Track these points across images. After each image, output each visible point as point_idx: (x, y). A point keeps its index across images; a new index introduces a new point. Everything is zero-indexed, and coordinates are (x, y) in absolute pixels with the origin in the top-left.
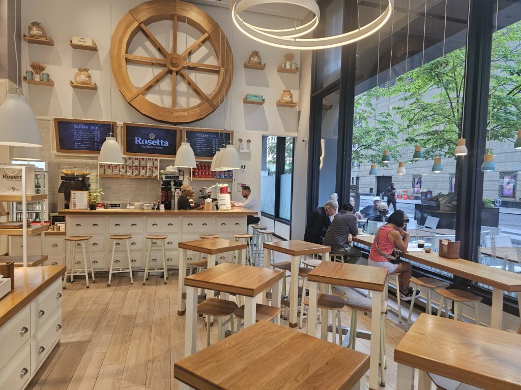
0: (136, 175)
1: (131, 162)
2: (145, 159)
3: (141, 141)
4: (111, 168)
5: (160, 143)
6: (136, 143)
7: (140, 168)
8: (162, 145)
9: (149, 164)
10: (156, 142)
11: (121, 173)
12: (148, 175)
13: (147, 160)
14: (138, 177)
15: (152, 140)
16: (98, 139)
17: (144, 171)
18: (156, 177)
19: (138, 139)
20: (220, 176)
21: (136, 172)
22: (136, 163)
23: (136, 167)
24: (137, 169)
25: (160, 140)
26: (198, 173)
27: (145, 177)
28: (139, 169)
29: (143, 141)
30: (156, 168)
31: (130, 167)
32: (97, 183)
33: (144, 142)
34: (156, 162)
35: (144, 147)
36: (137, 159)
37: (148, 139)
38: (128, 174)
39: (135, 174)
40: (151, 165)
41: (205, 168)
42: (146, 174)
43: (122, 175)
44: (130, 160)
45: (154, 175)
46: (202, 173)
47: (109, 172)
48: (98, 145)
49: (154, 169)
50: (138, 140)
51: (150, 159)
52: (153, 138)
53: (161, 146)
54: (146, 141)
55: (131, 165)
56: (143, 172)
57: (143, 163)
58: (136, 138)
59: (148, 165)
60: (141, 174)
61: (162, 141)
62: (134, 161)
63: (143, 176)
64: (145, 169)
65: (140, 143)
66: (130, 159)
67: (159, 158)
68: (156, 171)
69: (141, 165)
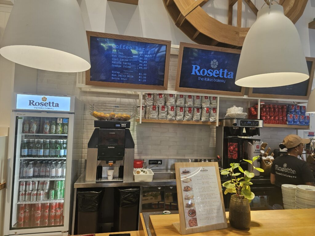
0: (188, 120)
1: (183, 102)
3: (199, 71)
4: (157, 109)
5: (223, 74)
6: (193, 73)
7: (194, 109)
8: (225, 77)
9: (206, 105)
10: (218, 73)
11: (169, 117)
12: (203, 119)
13: (204, 98)
14: (191, 122)
15: (214, 69)
16: (143, 67)
17: (199, 114)
18: (214, 123)
19: (196, 68)
20: (294, 122)
22: (190, 103)
23: (190, 108)
24: (190, 111)
25: (223, 70)
26: (266, 117)
27: (200, 123)
28: (192, 112)
29: (201, 71)
30: (215, 109)
31: (181, 108)
33: (204, 72)
34: (215, 101)
35: (202, 79)
36: (190, 97)
37: (209, 68)
38: (178, 118)
39: (187, 117)
40: (208, 105)
41: (274, 109)
42: (201, 119)
43: (171, 120)
44: (181, 99)
45: (211, 120)
46: (271, 117)
47: (154, 115)
48: (143, 76)
49: (212, 112)
50: (195, 70)
51: (206, 98)
52: (216, 67)
53: (224, 78)
54: (206, 70)
55: (183, 105)
56: (197, 116)
57: (198, 103)
58: (194, 66)
59: (204, 105)
60: (195, 118)
61: (226, 71)
62: (187, 99)
63: (198, 121)
64: (200, 111)
65: (198, 74)
66: (181, 96)
67: (218, 96)
68: (214, 114)
69: (196, 105)
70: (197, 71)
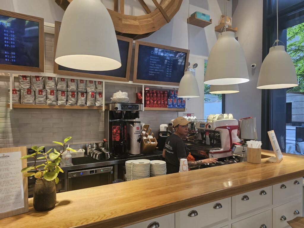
0: (71, 105)
1: (65, 86)
2: (85, 82)
4: (33, 93)
7: (78, 94)
9: (91, 89)
11: (49, 102)
12: (89, 104)
13: (88, 83)
14: (75, 107)
16: (10, 45)
17: (83, 98)
18: (100, 107)
20: (173, 105)
21: (72, 101)
22: (73, 87)
23: (73, 92)
24: (73, 95)
27: (85, 108)
28: (76, 96)
30: (100, 94)
31: (63, 92)
32: (6, 117)
34: (100, 86)
36: (72, 80)
38: (60, 102)
39: (70, 102)
40: (93, 90)
41: (157, 95)
42: (86, 104)
43: (51, 105)
44: (63, 83)
45: (97, 104)
46: (154, 101)
47: (29, 100)
48: (10, 55)
49: (98, 96)
51: (91, 82)
55: (64, 88)
56: (81, 100)
57: (82, 87)
59: (89, 90)
60: (79, 103)
62: (69, 83)
63: (83, 106)
64: (85, 95)
66: (63, 80)
67: (104, 81)
68: (100, 99)
69: (80, 90)
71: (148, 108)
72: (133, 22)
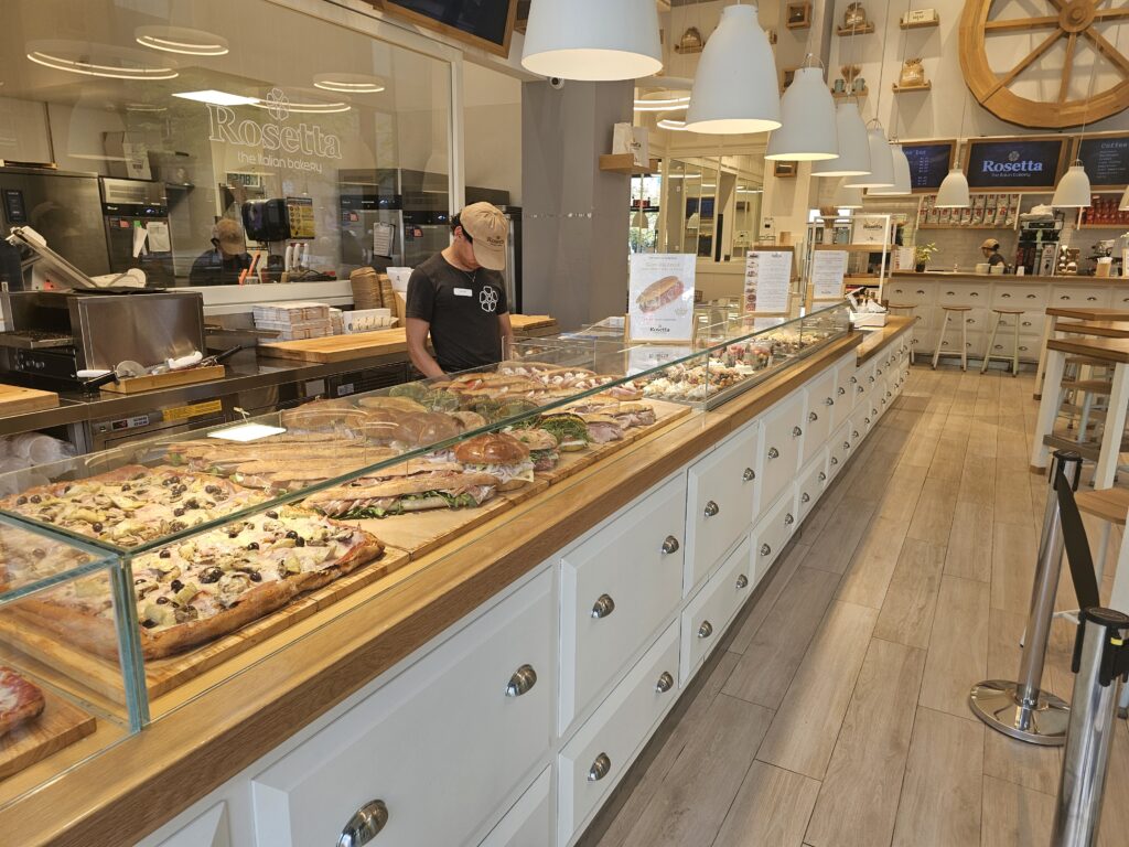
0: (976, 224)
2: (996, 197)
3: (993, 167)
4: (938, 214)
5: (1027, 167)
6: (985, 170)
7: (985, 211)
8: (1030, 169)
9: (1002, 205)
10: (1019, 166)
11: (952, 221)
12: (996, 222)
13: (1000, 197)
14: (980, 226)
15: (1013, 163)
16: (924, 170)
17: (990, 216)
18: (1012, 225)
19: (989, 164)
22: (980, 204)
23: (979, 210)
24: (979, 214)
25: (1027, 162)
26: (1094, 216)
27: (992, 227)
28: (982, 214)
29: (996, 167)
30: (1014, 209)
32: (912, 238)
33: (999, 168)
35: (997, 176)
36: (981, 197)
37: (1006, 161)
38: (963, 221)
39: (975, 221)
40: (1004, 206)
41: (1110, 204)
42: (993, 222)
43: (953, 225)
45: (1008, 223)
46: (1102, 215)
47: (933, 220)
49: (1010, 212)
50: (988, 166)
51: (1003, 196)
52: (1016, 159)
53: (1028, 172)
54: (1002, 165)
56: (988, 218)
57: (991, 203)
58: (986, 162)
59: (999, 206)
60: (986, 221)
62: (978, 200)
63: (989, 224)
64: (993, 212)
65: (991, 170)
67: (1021, 194)
68: (1012, 216)
69: (988, 206)
70: (989, 167)
71: (1086, 226)
72: (1078, 109)
